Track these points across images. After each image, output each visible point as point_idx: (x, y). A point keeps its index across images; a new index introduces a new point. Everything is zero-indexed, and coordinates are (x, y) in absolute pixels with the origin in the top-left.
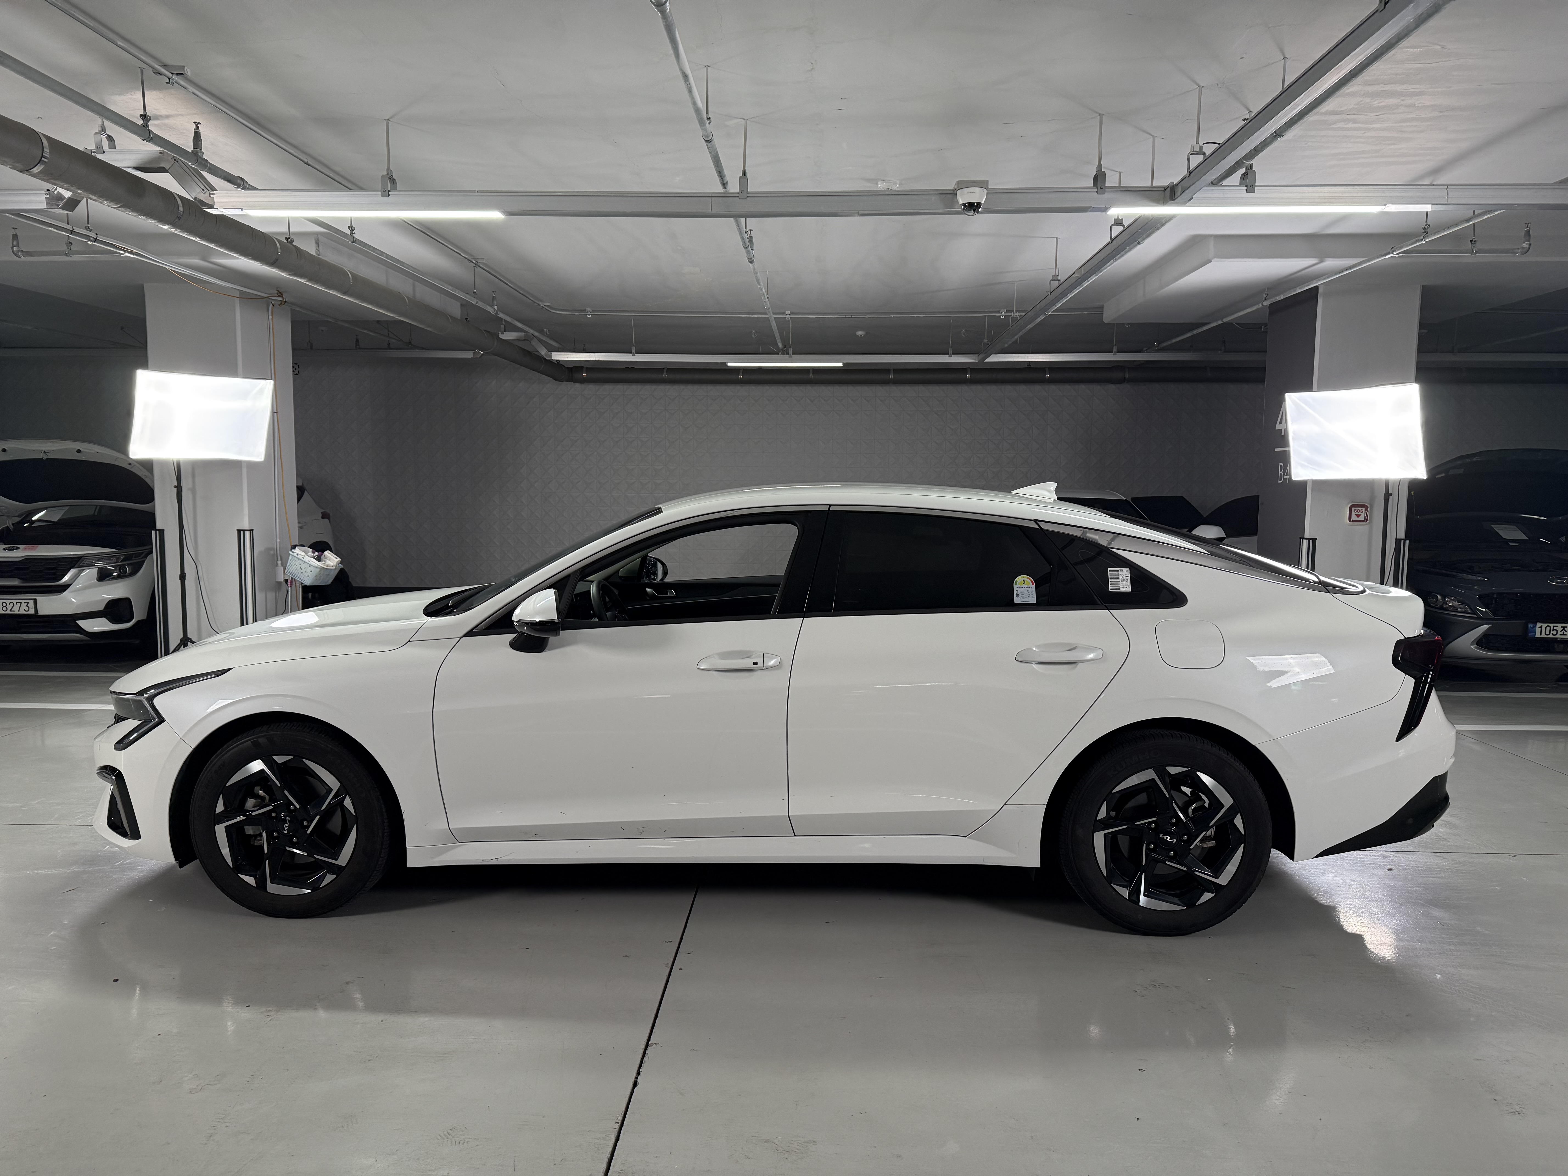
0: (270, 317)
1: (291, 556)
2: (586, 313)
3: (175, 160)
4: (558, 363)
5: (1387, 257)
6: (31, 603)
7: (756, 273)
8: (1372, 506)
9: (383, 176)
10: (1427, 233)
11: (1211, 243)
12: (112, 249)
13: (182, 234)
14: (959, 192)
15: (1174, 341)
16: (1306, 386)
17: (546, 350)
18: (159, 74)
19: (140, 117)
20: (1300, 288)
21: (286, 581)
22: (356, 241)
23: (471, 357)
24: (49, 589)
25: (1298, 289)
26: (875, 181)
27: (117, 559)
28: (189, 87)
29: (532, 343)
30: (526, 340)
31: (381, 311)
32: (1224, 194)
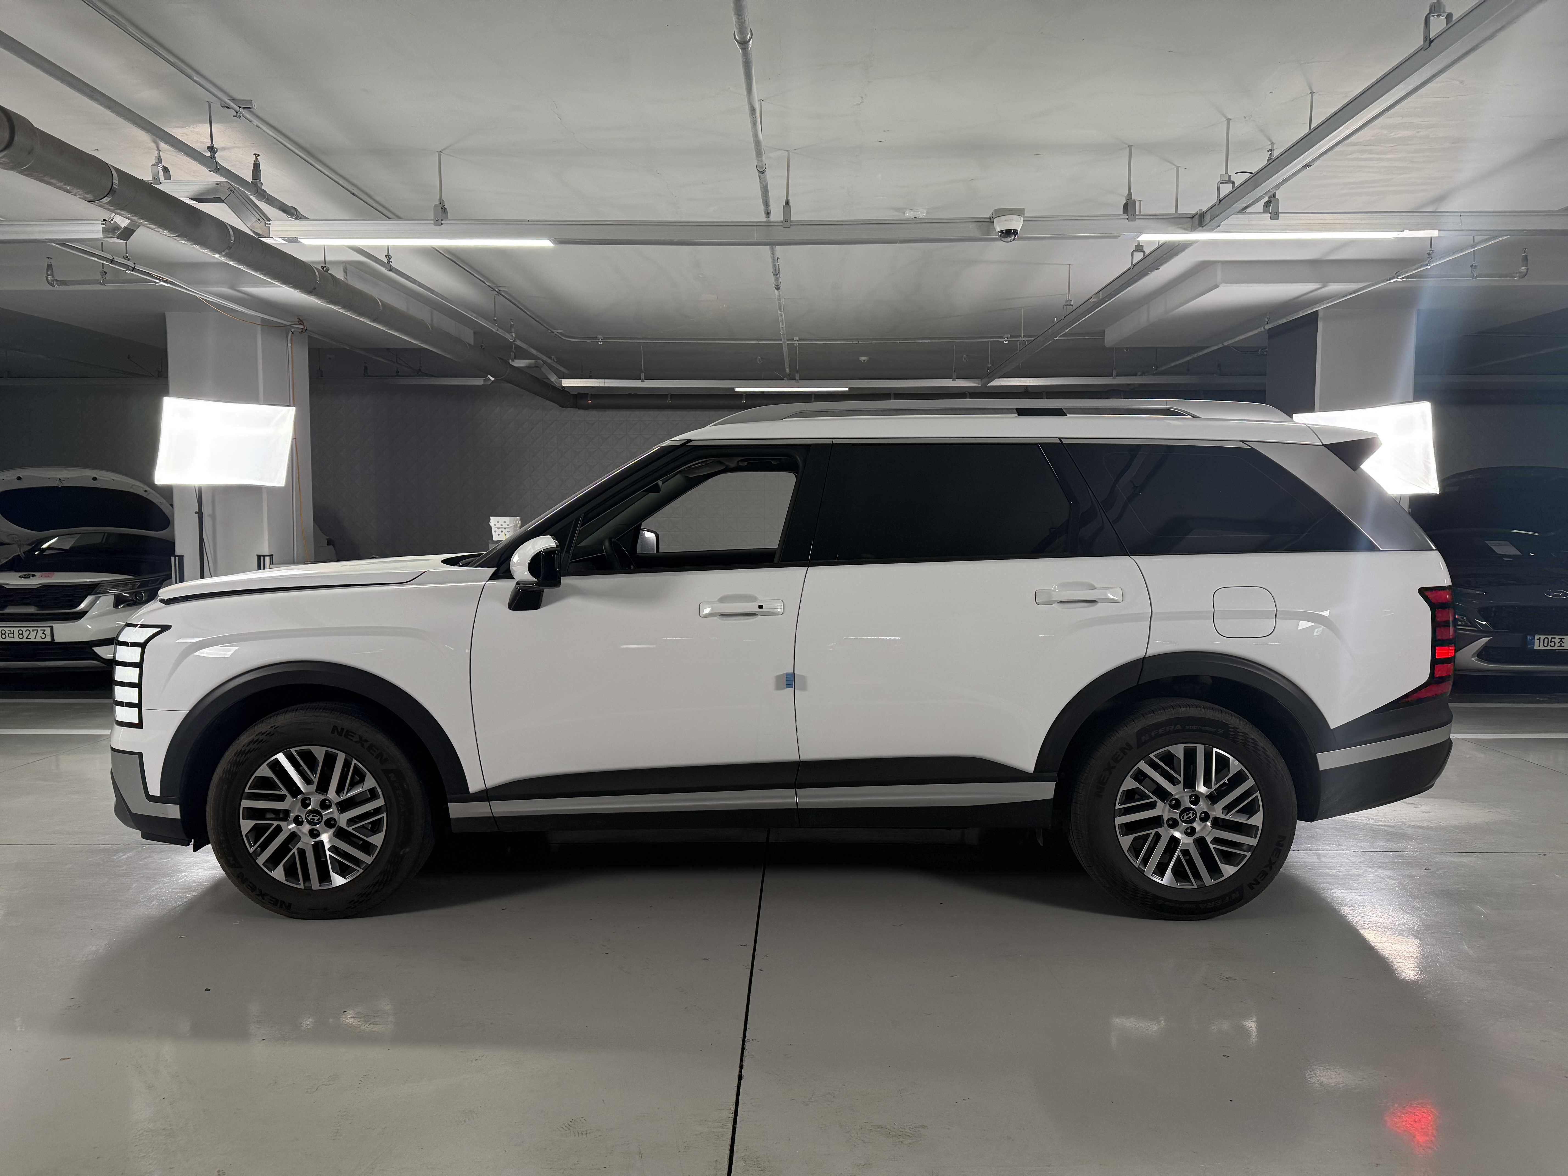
0: (290, 345)
2: (597, 341)
3: (231, 190)
4: (563, 390)
5: (1392, 281)
6: (48, 630)
7: (779, 299)
9: (435, 206)
10: (1432, 258)
11: (1221, 269)
12: (148, 278)
13: (231, 263)
14: (995, 220)
15: (1172, 364)
16: (1309, 407)
17: (556, 377)
18: (228, 107)
19: (208, 149)
20: (1303, 312)
22: (392, 269)
23: (481, 384)
24: (66, 616)
25: (1301, 312)
26: (902, 210)
27: (133, 586)
28: (254, 120)
29: (543, 369)
30: (536, 366)
31: (406, 338)
32: (1249, 220)
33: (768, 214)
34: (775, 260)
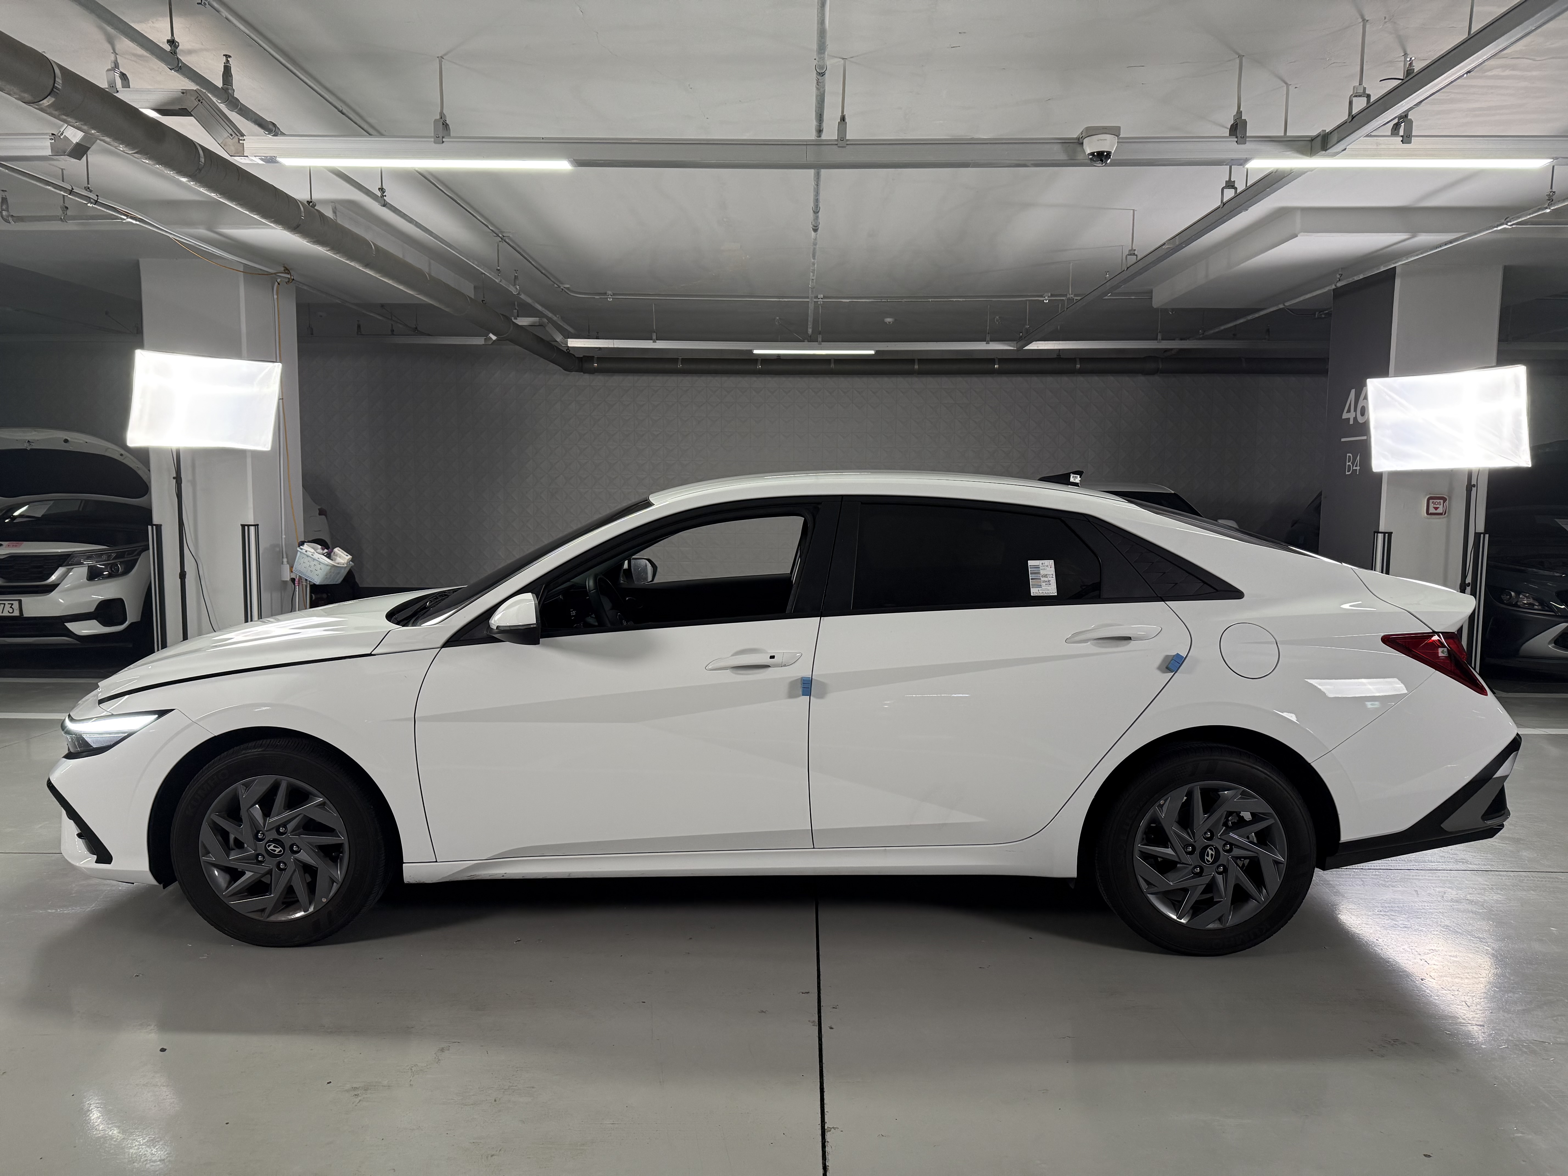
0: (275, 297)
1: (299, 553)
2: (606, 297)
4: (568, 352)
5: (1499, 228)
6: (16, 605)
7: (815, 244)
8: (1450, 498)
9: (436, 121)
10: (1552, 201)
11: (1298, 217)
12: (114, 213)
13: (202, 190)
14: (1086, 141)
15: (1222, 328)
16: (1383, 372)
17: (562, 337)
19: (168, 43)
21: (293, 580)
22: (386, 204)
23: (482, 344)
24: (35, 589)
25: (1382, 267)
27: (108, 557)
28: (225, 13)
29: (547, 329)
30: (540, 326)
31: (401, 287)
32: (1378, 144)
33: (820, 131)
34: (817, 192)
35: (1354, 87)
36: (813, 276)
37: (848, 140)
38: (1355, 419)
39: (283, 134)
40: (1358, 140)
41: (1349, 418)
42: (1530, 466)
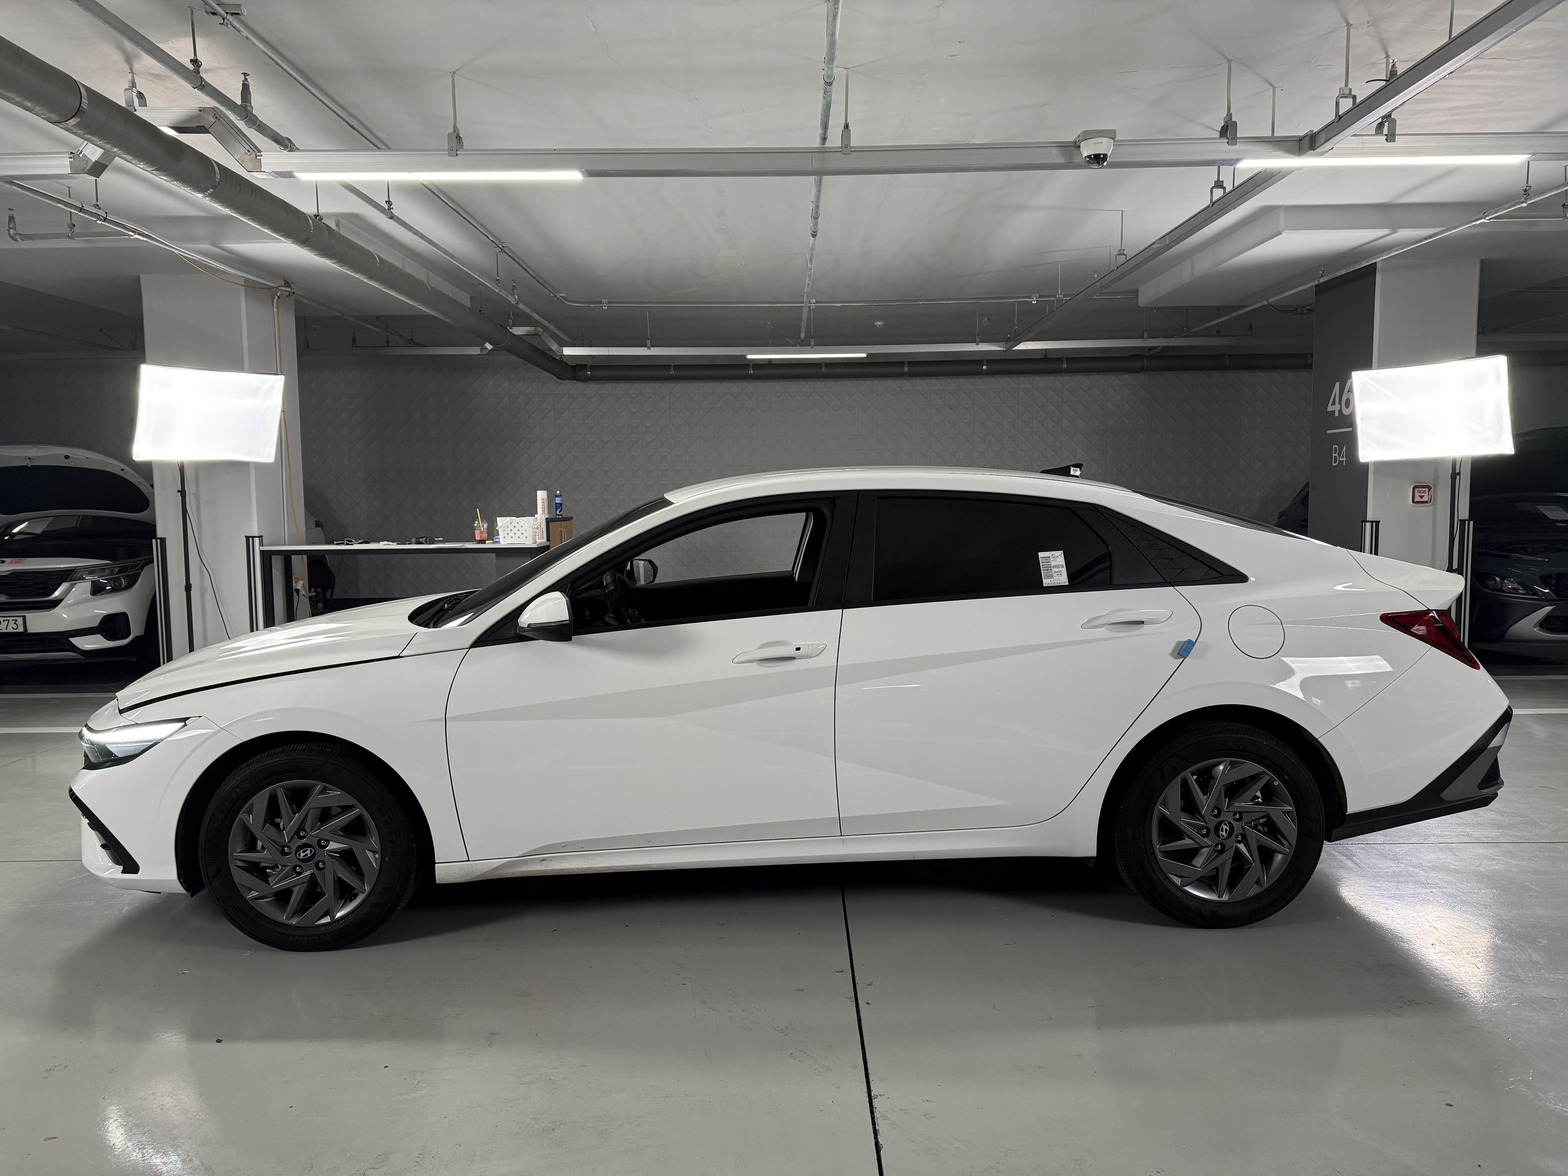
0: (275, 310)
2: (601, 305)
4: (564, 360)
5: (1478, 222)
6: (20, 621)
7: (813, 249)
8: (1435, 487)
9: (449, 134)
10: (1528, 196)
11: (1282, 215)
12: (122, 230)
13: (216, 205)
14: (1082, 144)
15: (1207, 325)
16: (1367, 364)
17: (557, 345)
18: (214, 14)
19: (191, 62)
22: (393, 216)
23: (477, 353)
24: (40, 605)
25: (1359, 264)
27: (111, 572)
28: (244, 31)
29: (543, 338)
30: (536, 335)
31: (403, 299)
32: (1363, 143)
33: (824, 139)
34: (818, 198)
35: (1340, 89)
36: (810, 281)
37: (852, 147)
38: (1340, 411)
39: (298, 149)
40: (1345, 139)
41: (1335, 411)
42: (1513, 452)
